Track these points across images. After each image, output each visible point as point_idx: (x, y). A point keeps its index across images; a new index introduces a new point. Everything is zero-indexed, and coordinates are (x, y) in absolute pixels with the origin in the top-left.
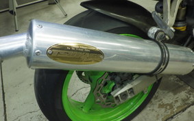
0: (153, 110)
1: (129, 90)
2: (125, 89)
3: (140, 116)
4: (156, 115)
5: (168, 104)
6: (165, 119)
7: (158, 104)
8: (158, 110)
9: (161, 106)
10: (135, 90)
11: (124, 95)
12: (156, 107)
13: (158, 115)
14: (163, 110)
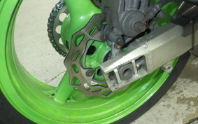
0: (169, 106)
1: (137, 60)
2: (131, 56)
3: (148, 114)
4: (173, 113)
5: (191, 99)
6: (188, 121)
7: (176, 97)
8: (176, 106)
9: (181, 101)
10: (149, 62)
11: (126, 70)
12: (173, 102)
13: (177, 114)
14: (184, 106)
